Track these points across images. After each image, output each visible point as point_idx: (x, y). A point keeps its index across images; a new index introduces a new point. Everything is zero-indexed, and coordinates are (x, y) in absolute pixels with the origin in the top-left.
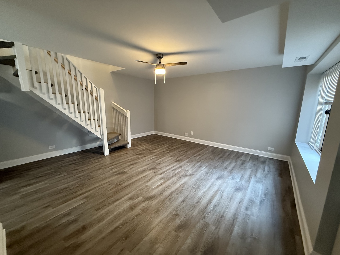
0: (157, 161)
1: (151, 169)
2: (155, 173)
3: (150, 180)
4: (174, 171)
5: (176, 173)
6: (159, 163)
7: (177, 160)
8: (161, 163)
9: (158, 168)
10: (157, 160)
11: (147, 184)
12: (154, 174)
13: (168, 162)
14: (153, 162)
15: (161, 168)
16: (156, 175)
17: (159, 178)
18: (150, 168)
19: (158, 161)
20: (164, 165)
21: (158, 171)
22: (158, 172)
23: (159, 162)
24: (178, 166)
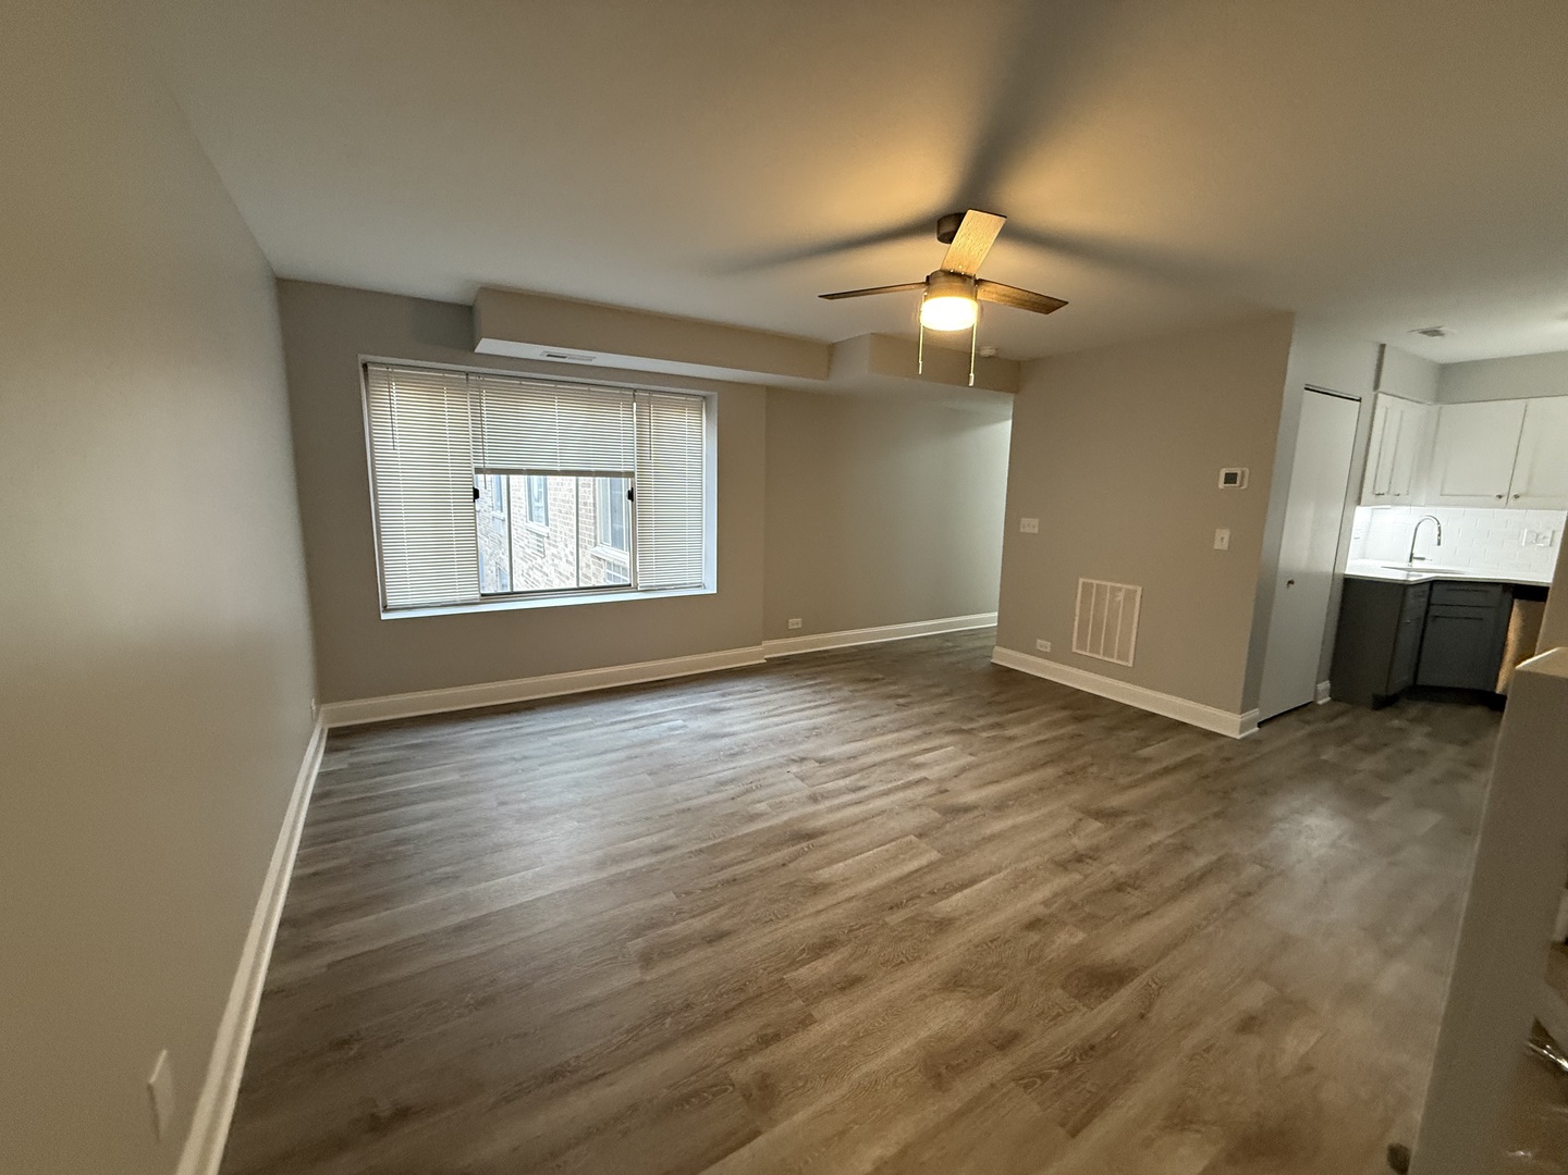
0: (934, 855)
1: (966, 809)
2: (947, 791)
3: (963, 770)
4: (862, 783)
5: (857, 776)
6: (920, 836)
7: (804, 845)
8: (912, 837)
9: (930, 810)
10: (931, 867)
11: (971, 759)
12: (949, 785)
13: (862, 840)
14: (960, 853)
15: (914, 808)
16: (941, 780)
17: (932, 768)
18: (970, 815)
19: (923, 861)
20: (895, 825)
21: (930, 796)
22: (934, 792)
23: (923, 845)
24: (822, 806)
